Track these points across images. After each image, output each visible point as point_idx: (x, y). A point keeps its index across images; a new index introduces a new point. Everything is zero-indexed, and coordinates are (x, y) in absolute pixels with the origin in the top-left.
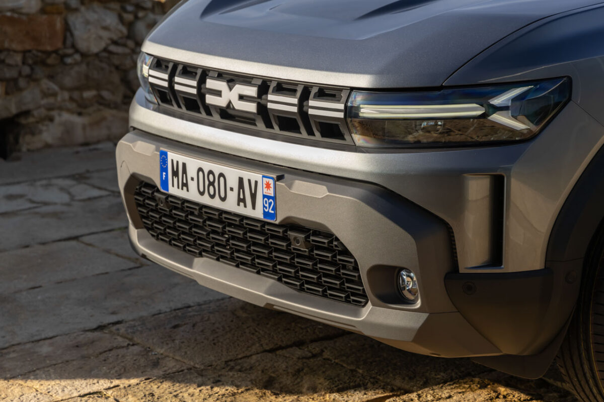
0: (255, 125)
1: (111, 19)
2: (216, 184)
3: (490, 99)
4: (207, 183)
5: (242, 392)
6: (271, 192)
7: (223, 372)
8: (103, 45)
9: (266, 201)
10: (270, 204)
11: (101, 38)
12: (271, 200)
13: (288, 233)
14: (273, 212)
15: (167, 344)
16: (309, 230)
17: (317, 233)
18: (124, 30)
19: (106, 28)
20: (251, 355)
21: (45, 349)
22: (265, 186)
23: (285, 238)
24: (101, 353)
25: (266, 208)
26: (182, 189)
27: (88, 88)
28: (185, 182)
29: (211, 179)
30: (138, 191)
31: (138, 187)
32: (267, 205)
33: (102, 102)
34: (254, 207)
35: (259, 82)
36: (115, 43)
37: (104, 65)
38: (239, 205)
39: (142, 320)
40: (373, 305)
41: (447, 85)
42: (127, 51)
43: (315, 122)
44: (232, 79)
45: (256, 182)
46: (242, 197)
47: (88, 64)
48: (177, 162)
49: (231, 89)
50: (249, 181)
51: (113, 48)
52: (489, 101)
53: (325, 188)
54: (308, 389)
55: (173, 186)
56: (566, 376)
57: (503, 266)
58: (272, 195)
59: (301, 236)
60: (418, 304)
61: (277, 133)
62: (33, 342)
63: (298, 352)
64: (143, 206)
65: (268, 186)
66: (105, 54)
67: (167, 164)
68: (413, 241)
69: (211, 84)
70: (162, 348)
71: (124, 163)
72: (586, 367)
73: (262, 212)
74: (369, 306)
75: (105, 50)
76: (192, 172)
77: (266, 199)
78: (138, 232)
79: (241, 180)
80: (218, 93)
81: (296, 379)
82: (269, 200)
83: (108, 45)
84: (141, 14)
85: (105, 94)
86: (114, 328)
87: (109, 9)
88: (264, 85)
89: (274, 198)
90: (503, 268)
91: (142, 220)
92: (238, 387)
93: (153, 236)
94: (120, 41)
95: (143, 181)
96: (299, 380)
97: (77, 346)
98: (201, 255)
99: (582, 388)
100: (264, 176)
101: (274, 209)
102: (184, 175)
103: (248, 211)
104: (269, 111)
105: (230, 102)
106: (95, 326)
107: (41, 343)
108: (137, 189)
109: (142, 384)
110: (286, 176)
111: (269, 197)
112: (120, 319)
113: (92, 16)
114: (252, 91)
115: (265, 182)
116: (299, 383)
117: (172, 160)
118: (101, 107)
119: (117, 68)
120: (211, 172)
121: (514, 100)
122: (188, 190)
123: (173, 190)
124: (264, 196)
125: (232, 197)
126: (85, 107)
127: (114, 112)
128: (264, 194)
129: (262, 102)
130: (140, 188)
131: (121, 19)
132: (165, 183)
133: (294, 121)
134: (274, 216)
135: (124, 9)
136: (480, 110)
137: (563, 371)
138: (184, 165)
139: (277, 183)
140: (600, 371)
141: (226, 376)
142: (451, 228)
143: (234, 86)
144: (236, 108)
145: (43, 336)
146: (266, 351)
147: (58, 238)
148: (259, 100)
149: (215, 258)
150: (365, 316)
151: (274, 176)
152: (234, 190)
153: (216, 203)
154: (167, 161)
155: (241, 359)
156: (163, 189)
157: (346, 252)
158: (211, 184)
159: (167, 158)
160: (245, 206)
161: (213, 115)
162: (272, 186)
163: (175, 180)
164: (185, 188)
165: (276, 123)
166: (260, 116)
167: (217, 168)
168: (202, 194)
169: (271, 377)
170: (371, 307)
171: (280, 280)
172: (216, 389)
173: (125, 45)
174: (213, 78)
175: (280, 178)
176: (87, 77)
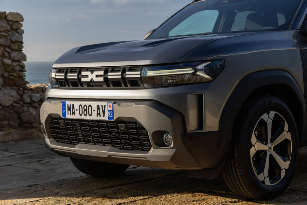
0: (103, 87)
1: (14, 93)
2: (87, 110)
3: (196, 66)
4: (83, 110)
5: (95, 198)
6: (111, 109)
7: (85, 194)
8: (11, 103)
9: (109, 113)
10: (111, 113)
11: (10, 100)
12: (111, 112)
13: (118, 124)
14: (112, 116)
15: (59, 189)
16: (127, 122)
17: (130, 123)
18: (19, 97)
19: (12, 96)
20: (94, 190)
21: (9, 192)
22: (108, 106)
23: (117, 127)
24: (33, 192)
25: (109, 115)
26: (72, 115)
27: (5, 120)
28: (73, 112)
29: (85, 108)
30: (51, 122)
31: (51, 120)
32: (110, 114)
33: (10, 126)
34: (104, 116)
35: (104, 69)
36: (15, 102)
37: (11, 111)
38: (97, 116)
39: (47, 184)
40: (154, 148)
41: (180, 62)
42: (21, 106)
43: (128, 80)
44: (92, 70)
45: (105, 106)
46: (99, 113)
47: (5, 111)
48: (70, 105)
49: (92, 74)
50: (102, 106)
51: (15, 104)
52: (196, 67)
53: (134, 104)
54: (120, 197)
55: (68, 114)
56: (225, 178)
57: (204, 129)
58: (112, 110)
59: (124, 125)
60: (172, 145)
61: (112, 88)
62: (4, 190)
63: (113, 189)
64: (53, 128)
65: (110, 106)
66: (11, 107)
67: (66, 106)
68: (170, 120)
69: (83, 73)
70: (57, 190)
71: (45, 111)
72: (234, 172)
73: (108, 117)
74: (152, 149)
75: (12, 105)
76: (77, 107)
77: (109, 112)
78: (50, 140)
79: (98, 106)
80: (87, 76)
81: (115, 195)
82: (110, 112)
83: (13, 103)
84: (25, 91)
85: (11, 122)
86: (36, 186)
87: (13, 89)
88: (106, 70)
89: (113, 111)
90: (204, 130)
91: (51, 134)
92: (93, 197)
93: (56, 140)
94: (17, 102)
95: (53, 117)
96: (116, 195)
97: (22, 191)
98: (79, 143)
99: (232, 182)
100: (108, 103)
101: (113, 115)
102: (73, 109)
103: (101, 118)
104: (109, 79)
105: (92, 79)
106: (27, 186)
107: (7, 190)
108: (51, 121)
109: (54, 198)
110: (117, 102)
111: (110, 111)
112: (37, 184)
113: (6, 91)
114: (102, 73)
115: (109, 105)
116: (116, 196)
117: (68, 104)
118: (10, 128)
119: (16, 112)
120: (85, 105)
121: (205, 67)
122: (75, 115)
123: (68, 116)
124: (108, 111)
125: (94, 114)
126: (4, 128)
127: (15, 130)
128: (108, 110)
129: (106, 76)
130: (52, 120)
131: (18, 93)
132: (64, 114)
133: (119, 82)
134: (112, 118)
135: (19, 89)
136: (193, 71)
137: (224, 176)
138: (73, 105)
139: (114, 105)
140: (240, 172)
141: (86, 195)
142: (184, 116)
143: (93, 72)
144: (95, 80)
145: (7, 189)
146: (99, 189)
147: (2, 165)
148: (104, 76)
149: (85, 143)
150: (151, 153)
151: (113, 102)
152: (95, 111)
153: (88, 117)
154: (65, 105)
155: (91, 191)
156: (63, 117)
157: (143, 128)
158: (85, 110)
159: (65, 104)
160: (100, 116)
161: (84, 86)
162: (112, 106)
163: (69, 112)
164: (73, 114)
165: (111, 84)
166: (105, 82)
167: (88, 103)
168: (81, 115)
169: (104, 195)
170: (153, 149)
171: (113, 146)
172: (84, 198)
173: (19, 103)
174: (84, 71)
175: (115, 103)
176: (4, 115)
